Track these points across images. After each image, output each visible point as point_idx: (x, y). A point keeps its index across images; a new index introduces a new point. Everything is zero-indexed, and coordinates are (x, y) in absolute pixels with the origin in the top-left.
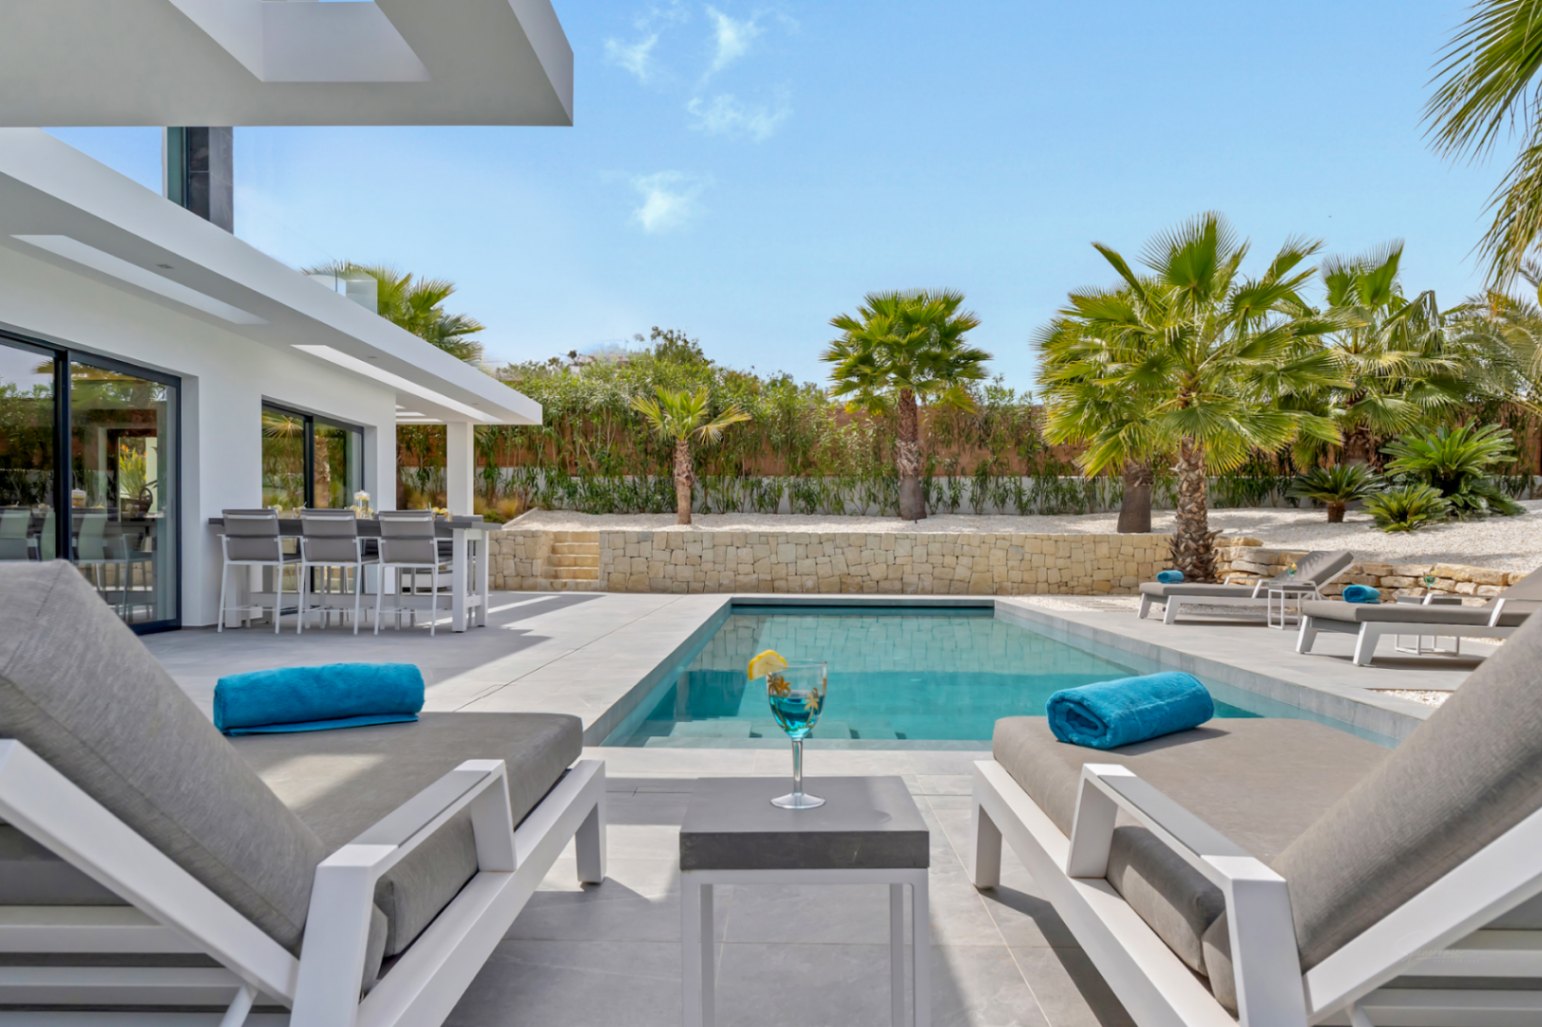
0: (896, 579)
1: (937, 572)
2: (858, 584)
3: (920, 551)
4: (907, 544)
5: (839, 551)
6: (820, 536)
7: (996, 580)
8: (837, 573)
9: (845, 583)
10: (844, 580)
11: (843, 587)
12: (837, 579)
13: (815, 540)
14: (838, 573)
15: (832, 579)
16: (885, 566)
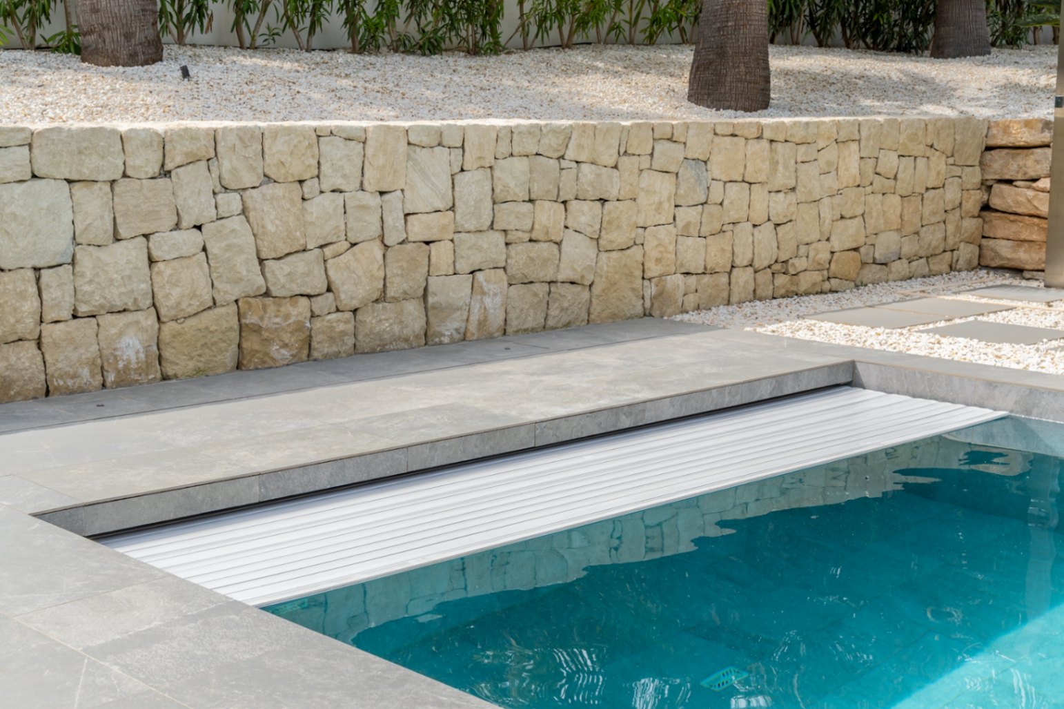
0: (406, 296)
1: (520, 257)
2: (300, 327)
3: (474, 187)
4: (440, 163)
5: (231, 202)
6: (163, 143)
7: (653, 270)
8: (229, 292)
9: (257, 330)
10: (251, 319)
11: (251, 344)
12: (225, 317)
13: (146, 162)
14: (235, 292)
15: (207, 319)
16: (378, 252)
